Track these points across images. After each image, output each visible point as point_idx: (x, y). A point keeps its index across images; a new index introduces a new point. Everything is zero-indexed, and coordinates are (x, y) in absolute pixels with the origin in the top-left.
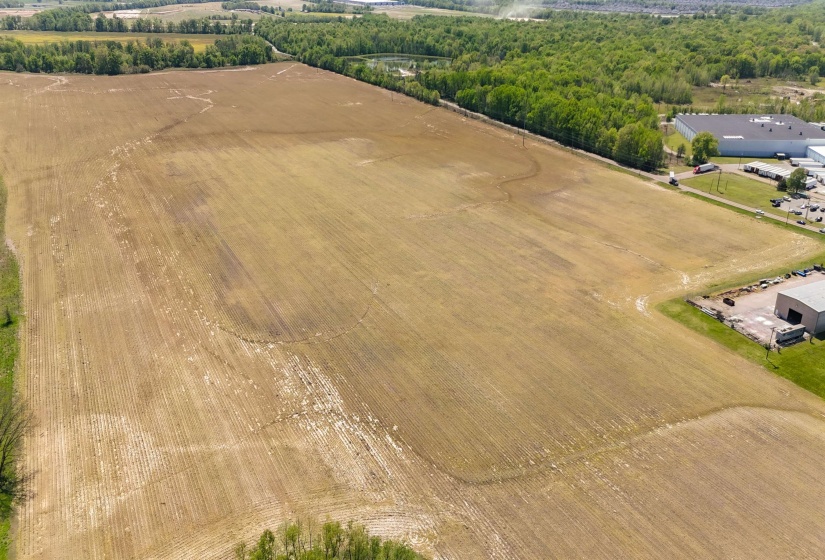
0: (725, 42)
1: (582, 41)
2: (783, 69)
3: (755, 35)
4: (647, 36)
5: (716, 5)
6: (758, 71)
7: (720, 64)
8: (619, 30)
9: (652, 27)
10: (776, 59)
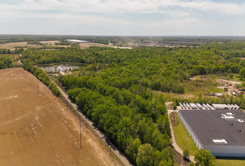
0: (192, 58)
1: (141, 57)
2: (217, 71)
3: (201, 55)
4: (164, 55)
5: (185, 43)
6: (207, 72)
7: (193, 70)
8: (155, 53)
9: (166, 51)
10: (214, 67)
